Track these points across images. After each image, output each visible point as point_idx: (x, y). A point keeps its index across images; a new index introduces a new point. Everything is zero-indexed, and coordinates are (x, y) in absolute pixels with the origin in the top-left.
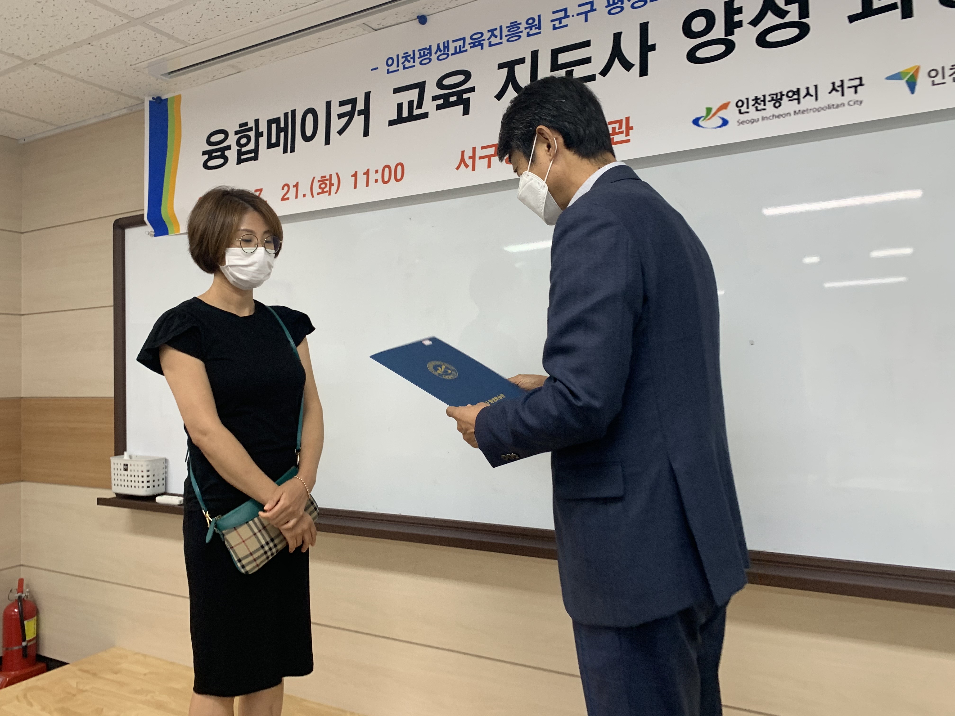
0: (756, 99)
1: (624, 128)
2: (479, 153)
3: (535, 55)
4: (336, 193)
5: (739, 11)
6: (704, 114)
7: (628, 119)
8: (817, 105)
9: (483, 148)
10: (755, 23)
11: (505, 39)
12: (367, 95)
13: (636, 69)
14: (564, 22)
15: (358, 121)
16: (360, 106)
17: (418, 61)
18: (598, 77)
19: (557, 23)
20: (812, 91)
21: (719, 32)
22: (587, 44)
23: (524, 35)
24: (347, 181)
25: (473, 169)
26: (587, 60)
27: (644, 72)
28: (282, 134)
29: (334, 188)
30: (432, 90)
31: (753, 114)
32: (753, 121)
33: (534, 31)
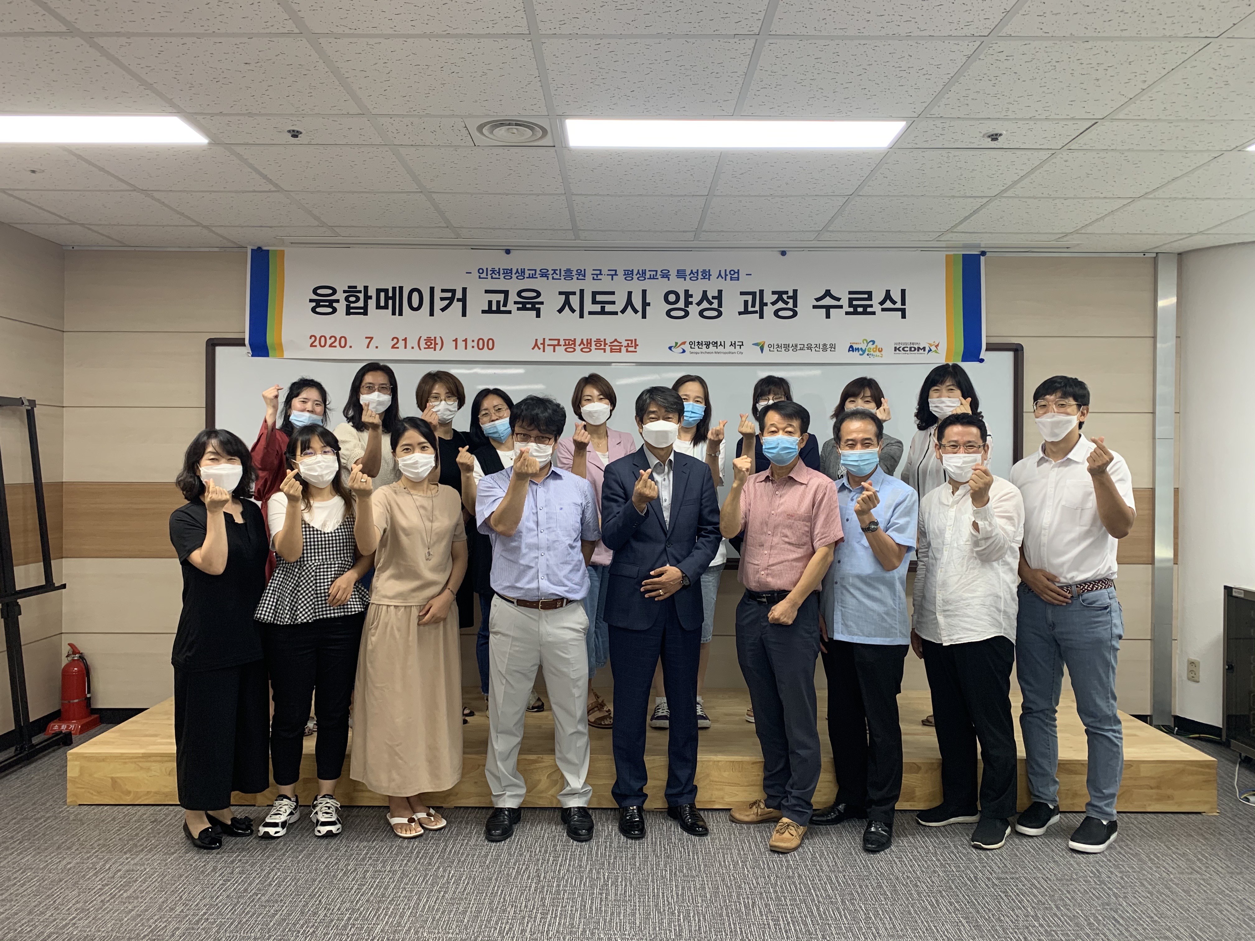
0: (698, 342)
1: (633, 344)
2: (547, 342)
3: (582, 291)
4: (440, 349)
5: (691, 296)
6: (674, 345)
7: (635, 340)
8: (725, 351)
9: (550, 340)
10: (699, 304)
11: (562, 277)
12: (464, 290)
13: (640, 314)
14: (600, 277)
15: (457, 306)
16: (459, 295)
17: (502, 276)
18: (619, 313)
19: (595, 276)
20: (723, 344)
21: (681, 304)
22: (613, 293)
23: (575, 278)
24: (449, 344)
25: (544, 351)
26: (613, 303)
27: (644, 316)
28: (390, 302)
29: (438, 347)
30: (513, 297)
31: (697, 350)
32: (697, 353)
33: (581, 277)
